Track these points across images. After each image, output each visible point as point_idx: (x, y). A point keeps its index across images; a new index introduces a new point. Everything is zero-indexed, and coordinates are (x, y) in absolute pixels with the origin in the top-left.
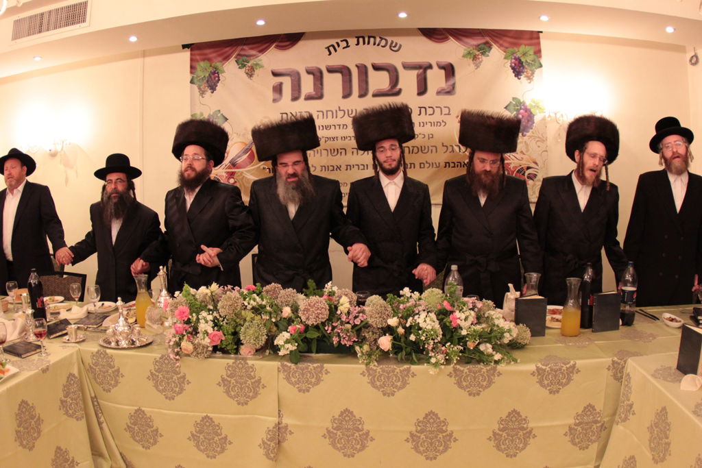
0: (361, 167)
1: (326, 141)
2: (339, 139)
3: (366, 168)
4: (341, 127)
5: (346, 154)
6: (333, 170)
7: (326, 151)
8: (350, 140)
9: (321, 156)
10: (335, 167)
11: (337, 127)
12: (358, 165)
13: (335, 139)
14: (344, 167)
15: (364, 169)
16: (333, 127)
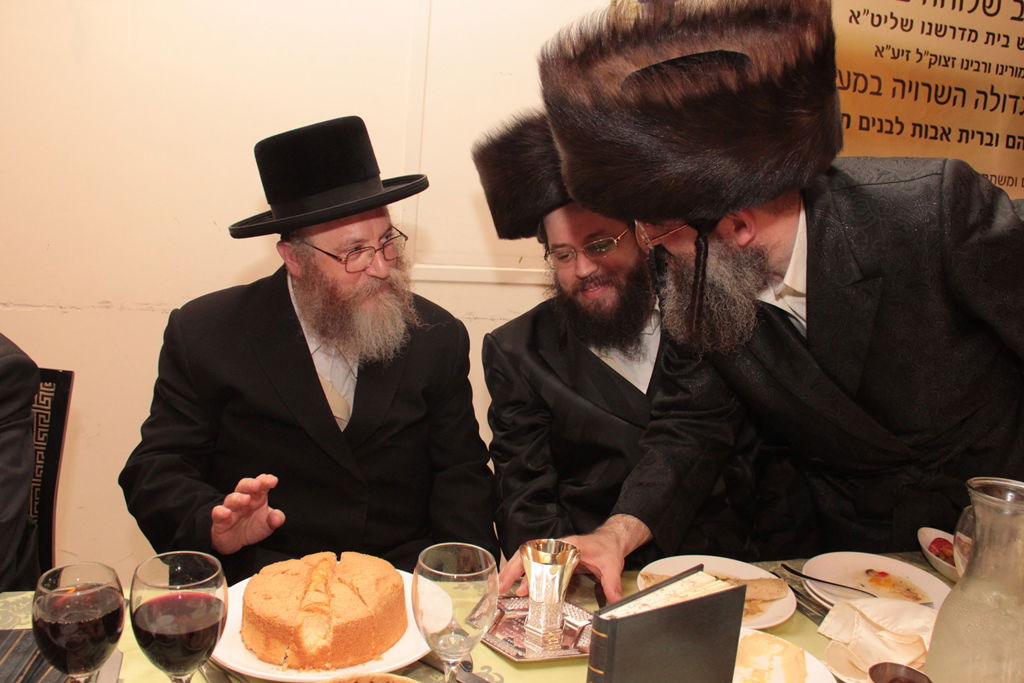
0: (987, 139)
1: (930, 64)
2: (958, 63)
3: (994, 142)
4: (967, 33)
5: (963, 105)
6: (935, 138)
7: (927, 89)
8: (977, 70)
9: (916, 98)
10: (940, 131)
11: (959, 33)
12: (981, 133)
13: (950, 63)
14: (955, 135)
15: (990, 144)
16: (950, 32)
